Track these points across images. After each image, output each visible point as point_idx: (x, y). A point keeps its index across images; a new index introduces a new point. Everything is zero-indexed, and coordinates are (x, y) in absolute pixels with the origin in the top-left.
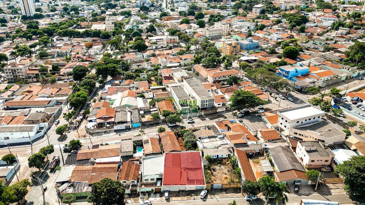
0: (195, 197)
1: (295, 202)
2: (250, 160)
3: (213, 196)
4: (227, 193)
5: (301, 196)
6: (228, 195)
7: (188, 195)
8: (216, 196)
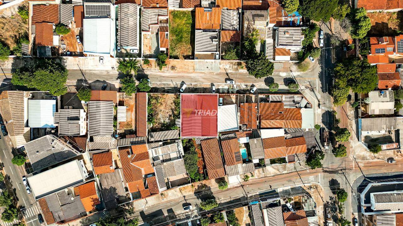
0: (190, 86)
1: (112, 74)
2: (134, 129)
3: (176, 86)
4: (164, 88)
5: (104, 81)
6: (163, 86)
7: (196, 88)
8: (173, 86)
